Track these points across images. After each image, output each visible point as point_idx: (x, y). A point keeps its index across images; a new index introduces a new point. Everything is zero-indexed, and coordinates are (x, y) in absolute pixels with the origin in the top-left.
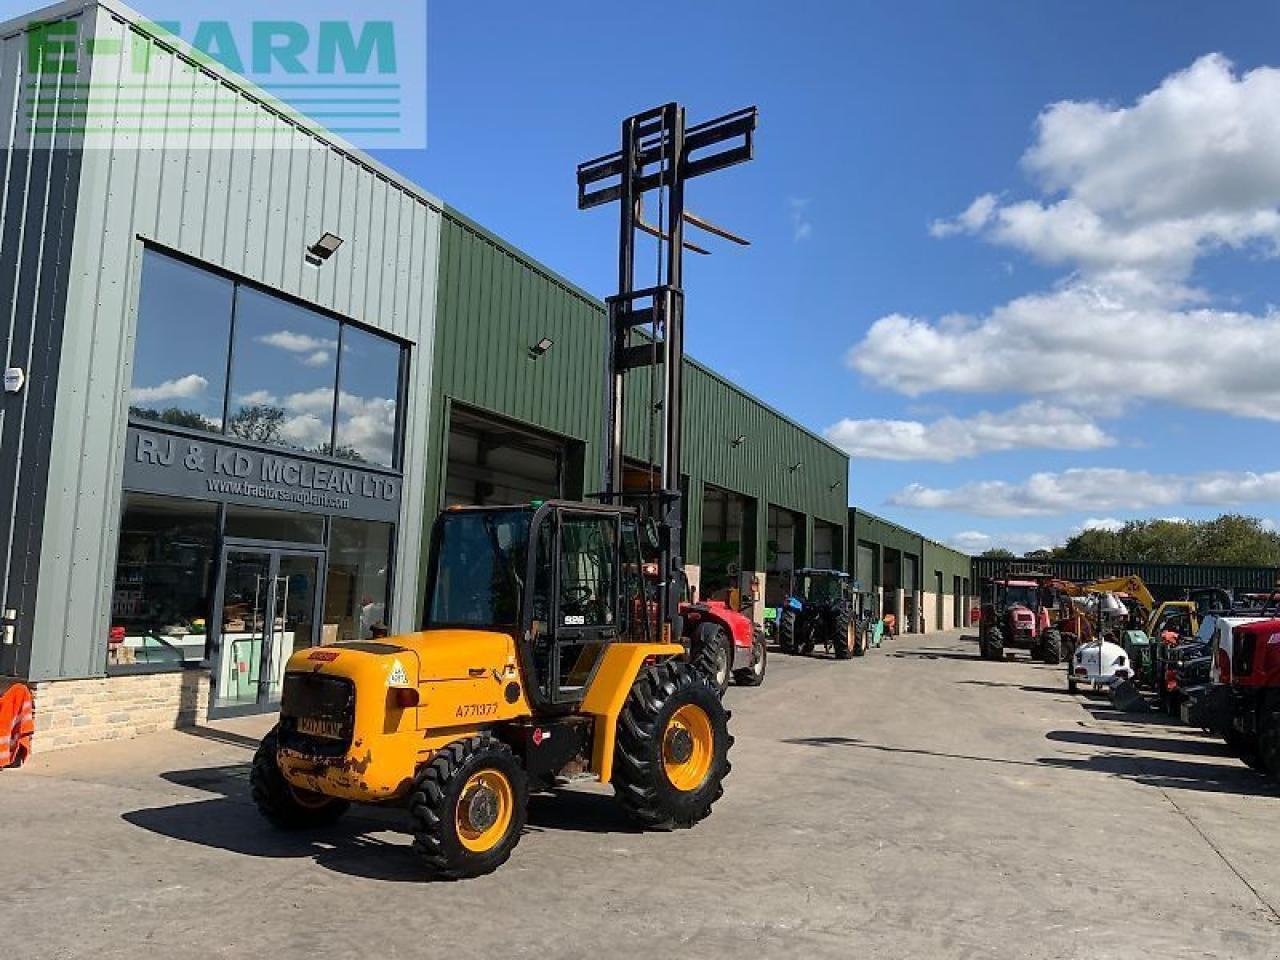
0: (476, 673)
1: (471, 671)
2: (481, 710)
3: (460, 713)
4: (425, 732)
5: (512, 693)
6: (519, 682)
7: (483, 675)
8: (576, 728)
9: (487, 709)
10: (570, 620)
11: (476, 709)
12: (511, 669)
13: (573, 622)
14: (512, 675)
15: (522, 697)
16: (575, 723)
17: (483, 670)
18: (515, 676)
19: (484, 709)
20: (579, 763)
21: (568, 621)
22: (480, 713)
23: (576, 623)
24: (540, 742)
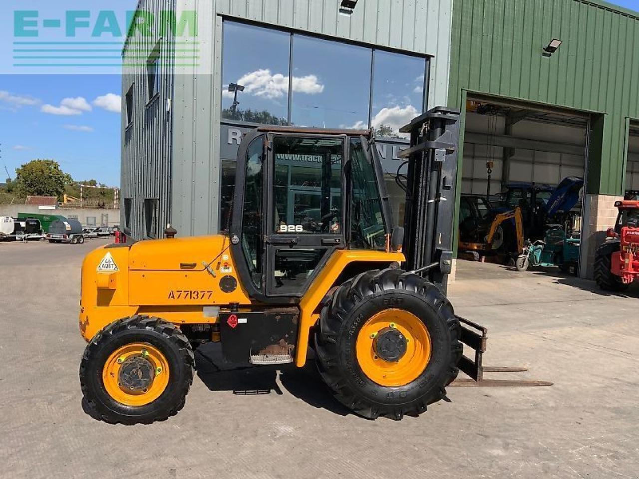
0: (187, 267)
1: (182, 265)
2: (194, 295)
3: (172, 295)
4: (138, 307)
5: (227, 284)
6: (235, 277)
7: (195, 269)
8: (278, 318)
9: (200, 295)
10: (286, 228)
11: (189, 294)
12: (226, 266)
13: (289, 231)
14: (227, 271)
15: (239, 288)
16: (278, 314)
17: (195, 265)
18: (230, 271)
19: (197, 295)
20: (283, 347)
21: (284, 228)
22: (194, 298)
23: (294, 231)
24: (235, 325)
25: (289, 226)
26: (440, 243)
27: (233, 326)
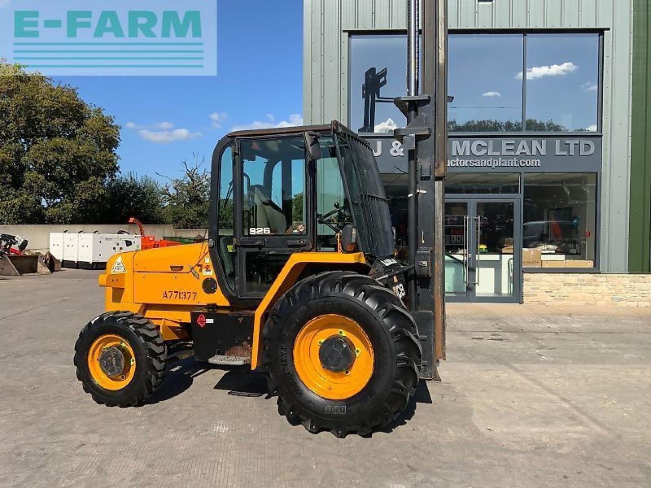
0: (177, 269)
1: (172, 267)
2: (182, 296)
3: (165, 295)
5: (209, 286)
6: (215, 279)
7: (182, 271)
8: (241, 319)
9: (187, 296)
10: (254, 231)
11: (178, 295)
12: (207, 268)
13: (258, 233)
14: (208, 273)
15: (219, 290)
16: (240, 316)
17: (182, 268)
18: (211, 274)
19: (185, 296)
20: (246, 349)
21: (253, 231)
22: (182, 298)
23: (262, 233)
24: (204, 325)
25: (258, 229)
26: (423, 242)
27: (202, 325)
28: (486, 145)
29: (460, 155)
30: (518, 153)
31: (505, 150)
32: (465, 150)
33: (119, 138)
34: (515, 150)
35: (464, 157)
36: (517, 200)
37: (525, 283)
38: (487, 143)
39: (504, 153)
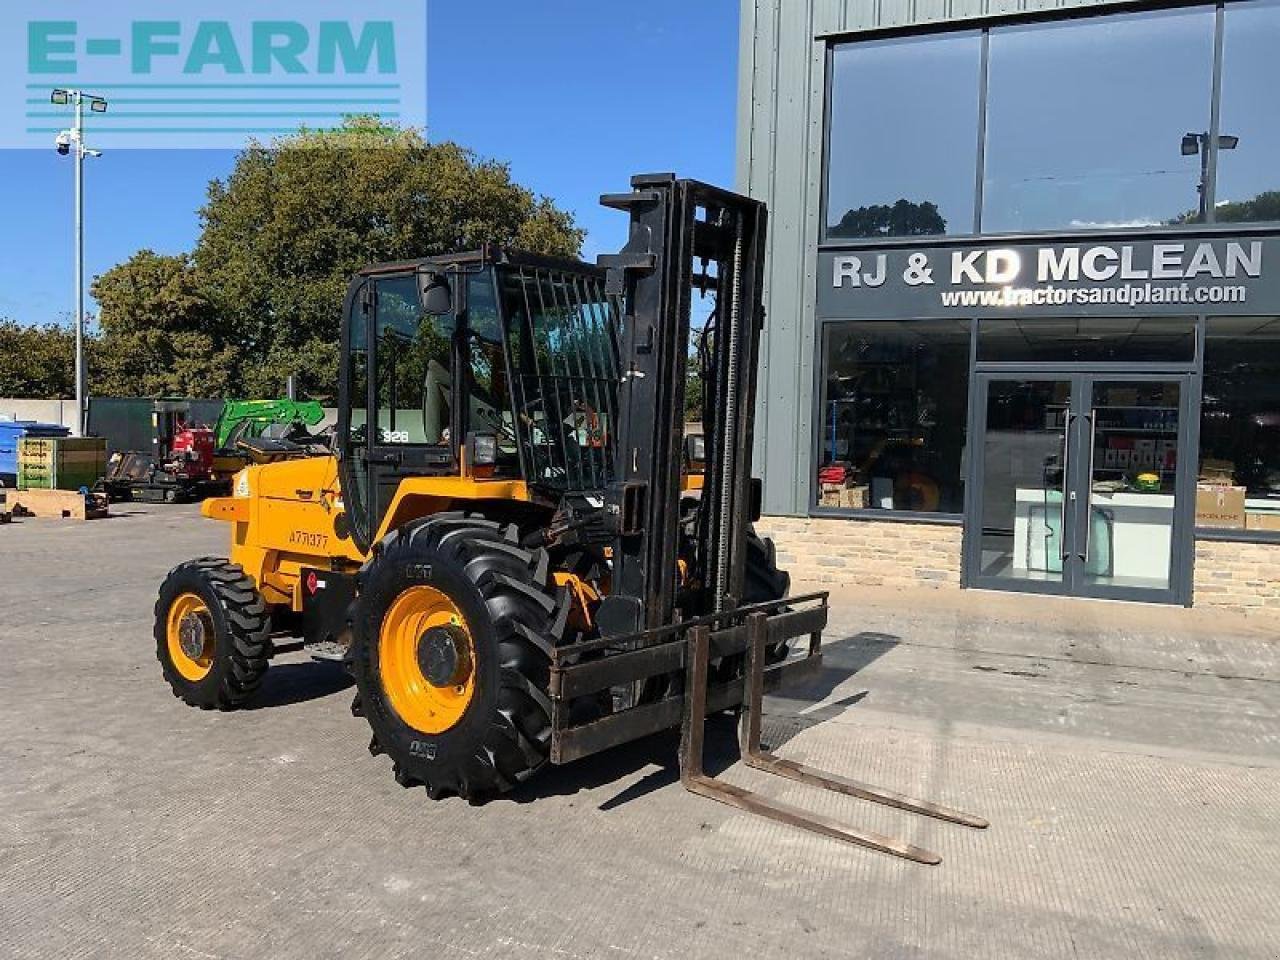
0: (306, 495)
1: (299, 492)
7: (312, 499)
10: (390, 436)
12: (340, 497)
13: (394, 440)
14: (341, 505)
21: (387, 436)
23: (399, 441)
25: (394, 433)
26: (635, 469)
27: (313, 591)
28: (1115, 257)
29: (1055, 278)
30: (1190, 273)
31: (1161, 267)
32: (1067, 268)
33: (579, 253)
34: (1184, 266)
35: (1064, 283)
36: (1189, 377)
37: (1198, 561)
38: (1120, 254)
39: (1158, 272)
